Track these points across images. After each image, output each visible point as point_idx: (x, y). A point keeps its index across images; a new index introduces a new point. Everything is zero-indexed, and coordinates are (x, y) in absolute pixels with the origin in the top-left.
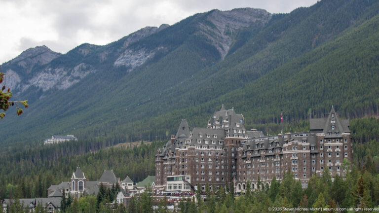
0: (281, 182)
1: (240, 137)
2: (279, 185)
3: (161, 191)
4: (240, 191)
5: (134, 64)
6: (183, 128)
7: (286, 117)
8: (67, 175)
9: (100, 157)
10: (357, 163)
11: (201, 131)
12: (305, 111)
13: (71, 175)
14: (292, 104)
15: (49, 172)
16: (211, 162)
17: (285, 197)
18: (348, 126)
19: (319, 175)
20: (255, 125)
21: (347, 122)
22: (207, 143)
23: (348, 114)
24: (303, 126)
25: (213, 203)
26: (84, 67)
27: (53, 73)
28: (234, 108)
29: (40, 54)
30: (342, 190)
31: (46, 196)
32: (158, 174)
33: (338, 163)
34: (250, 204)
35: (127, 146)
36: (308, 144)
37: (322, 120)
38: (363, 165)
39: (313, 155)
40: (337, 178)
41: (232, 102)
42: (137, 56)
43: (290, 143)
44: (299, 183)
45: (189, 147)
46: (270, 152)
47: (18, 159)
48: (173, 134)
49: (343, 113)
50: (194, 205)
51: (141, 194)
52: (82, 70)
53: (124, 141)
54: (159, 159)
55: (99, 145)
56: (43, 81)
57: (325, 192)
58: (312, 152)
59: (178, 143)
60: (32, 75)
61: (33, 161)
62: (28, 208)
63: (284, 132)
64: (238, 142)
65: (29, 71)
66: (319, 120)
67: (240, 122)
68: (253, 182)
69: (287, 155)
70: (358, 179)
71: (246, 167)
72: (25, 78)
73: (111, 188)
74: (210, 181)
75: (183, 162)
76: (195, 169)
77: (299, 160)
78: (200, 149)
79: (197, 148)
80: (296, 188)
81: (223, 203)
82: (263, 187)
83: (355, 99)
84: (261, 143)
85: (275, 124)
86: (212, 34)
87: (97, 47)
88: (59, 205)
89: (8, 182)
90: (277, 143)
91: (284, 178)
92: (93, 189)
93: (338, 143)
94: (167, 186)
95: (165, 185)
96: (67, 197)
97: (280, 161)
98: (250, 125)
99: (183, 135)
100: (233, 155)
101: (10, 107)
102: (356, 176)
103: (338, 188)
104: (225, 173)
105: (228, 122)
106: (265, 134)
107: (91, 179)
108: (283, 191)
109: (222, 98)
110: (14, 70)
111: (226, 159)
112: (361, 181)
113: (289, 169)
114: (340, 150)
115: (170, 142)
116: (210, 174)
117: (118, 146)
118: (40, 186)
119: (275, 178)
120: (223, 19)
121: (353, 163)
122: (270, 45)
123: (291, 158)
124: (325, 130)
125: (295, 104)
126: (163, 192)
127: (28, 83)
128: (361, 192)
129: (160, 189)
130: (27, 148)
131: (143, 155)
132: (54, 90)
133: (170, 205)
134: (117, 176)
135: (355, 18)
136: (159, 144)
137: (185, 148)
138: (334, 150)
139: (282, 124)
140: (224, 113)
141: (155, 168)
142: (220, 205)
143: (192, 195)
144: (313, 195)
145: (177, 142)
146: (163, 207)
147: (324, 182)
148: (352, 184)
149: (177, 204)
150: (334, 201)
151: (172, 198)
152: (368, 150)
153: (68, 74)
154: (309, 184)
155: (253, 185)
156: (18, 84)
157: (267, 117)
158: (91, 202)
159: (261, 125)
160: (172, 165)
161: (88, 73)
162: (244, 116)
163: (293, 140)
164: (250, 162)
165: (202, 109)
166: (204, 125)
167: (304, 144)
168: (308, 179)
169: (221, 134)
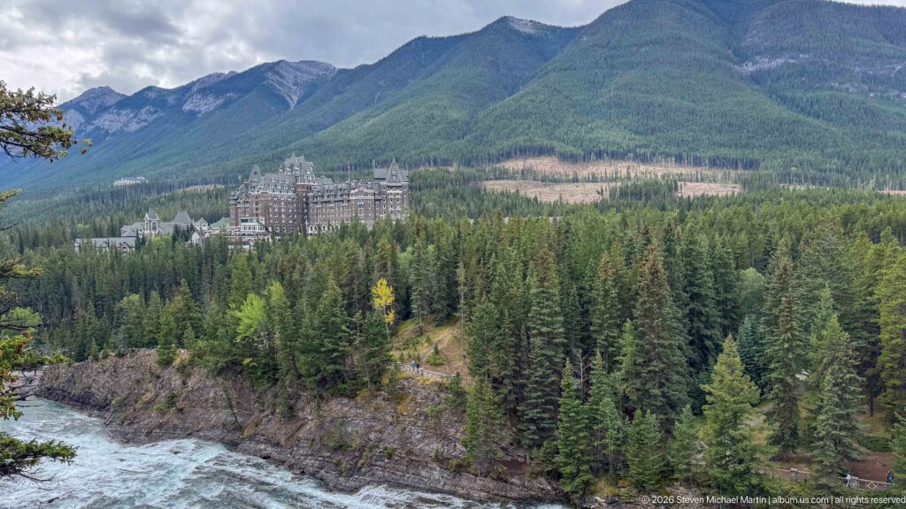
0: (349, 225)
1: (311, 184)
2: (347, 227)
4: (312, 232)
5: (204, 109)
6: (256, 173)
7: (353, 166)
8: (140, 215)
9: (172, 199)
10: (415, 209)
11: (272, 177)
12: (369, 162)
13: (143, 216)
14: (357, 154)
15: (121, 213)
16: (283, 205)
17: (353, 238)
18: (407, 176)
19: (382, 218)
20: (324, 173)
21: (406, 173)
22: (279, 187)
23: (407, 166)
24: (368, 175)
25: (287, 243)
26: (152, 110)
27: (119, 114)
28: (304, 156)
29: (103, 95)
30: (402, 232)
31: (120, 236)
32: (232, 216)
33: (398, 208)
34: (322, 244)
35: (199, 188)
36: (372, 191)
37: (385, 170)
38: (419, 210)
39: (377, 201)
40: (398, 220)
41: (301, 150)
42: (205, 102)
43: (356, 190)
44: (364, 226)
45: (262, 191)
46: (339, 198)
47: (88, 200)
48: (245, 178)
49: (403, 165)
50: (268, 245)
51: (216, 235)
52: (150, 113)
53: (197, 184)
54: (232, 202)
55: (171, 187)
56: (107, 121)
57: (387, 234)
58: (376, 198)
60: (96, 116)
61: (103, 202)
62: (101, 247)
63: (351, 180)
64: (309, 188)
65: (93, 112)
66: (381, 170)
67: (310, 169)
68: (324, 224)
69: (354, 200)
70: (415, 223)
71: (317, 211)
72: (89, 118)
73: (185, 229)
74: (284, 223)
75: (257, 205)
76: (269, 211)
77: (364, 205)
78: (272, 193)
79: (270, 193)
80: (362, 230)
81: (296, 243)
82: (333, 228)
83: (413, 152)
84: (330, 189)
85: (343, 173)
86: (281, 84)
87: (164, 90)
88: (134, 245)
89: (78, 223)
90: (344, 189)
91: (352, 221)
92: (167, 229)
93: (398, 191)
94: (242, 227)
95: (239, 227)
96: (141, 237)
97: (348, 206)
98: (320, 173)
99: (256, 180)
100: (304, 199)
101: (73, 145)
102: (414, 220)
103: (398, 230)
104: (297, 216)
105: (298, 168)
106: (333, 181)
107: (165, 220)
108: (351, 233)
109: (292, 146)
110: (76, 110)
111: (297, 203)
112: (418, 225)
113: (356, 213)
114: (400, 197)
115: (243, 186)
116: (283, 216)
117: (190, 189)
118: (112, 226)
119: (344, 221)
120: (291, 70)
121: (411, 208)
122: (336, 98)
123: (358, 204)
124: (387, 179)
125: (361, 155)
126: (237, 233)
127: (92, 124)
128: (418, 234)
129: (235, 230)
130: (96, 189)
131: (216, 198)
132: (122, 131)
133: (246, 245)
134: (191, 218)
135: (412, 78)
136: (232, 187)
137: (258, 191)
138: (395, 197)
139: (349, 172)
140: (294, 160)
141: (229, 210)
142: (293, 245)
143: (266, 235)
144: (377, 236)
145: (250, 186)
146: (238, 247)
147: (387, 225)
148: (410, 227)
149: (252, 244)
150: (395, 241)
151: (247, 238)
152: (424, 197)
153: (135, 117)
154: (374, 227)
155: (324, 227)
156: (81, 124)
157: (336, 165)
158: (166, 241)
159: (329, 173)
160: (245, 208)
161: (155, 116)
162: (314, 164)
163: (359, 187)
164: (320, 206)
165: (273, 155)
166: (275, 171)
167: (370, 191)
168: (373, 222)
169: (293, 180)
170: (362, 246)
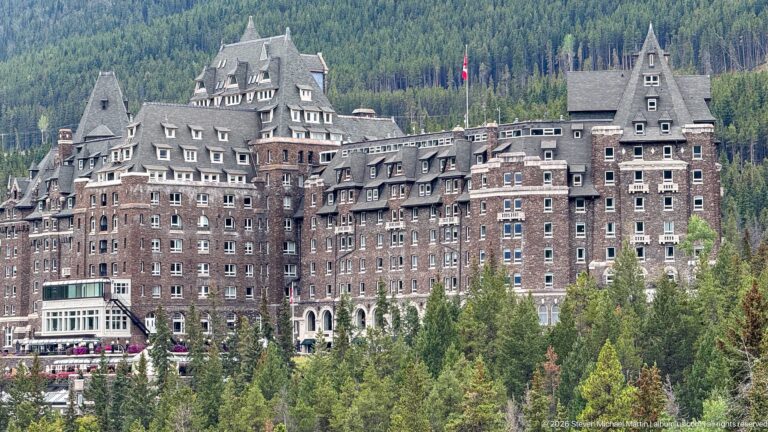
0: (462, 304)
1: (314, 139)
2: (455, 313)
3: (21, 336)
4: (313, 335)
6: (104, 105)
7: (482, 66)
10: (739, 235)
11: (167, 117)
12: (549, 44)
14: (502, 17)
16: (206, 228)
17: (479, 359)
18: (707, 100)
19: (601, 277)
20: (368, 95)
21: (701, 84)
22: (191, 158)
23: (706, 55)
24: (543, 98)
25: (215, 380)
28: (293, 33)
30: (684, 333)
32: (11, 276)
33: (670, 235)
34: (351, 384)
36: (560, 165)
37: (611, 76)
38: (758, 240)
39: (580, 204)
40: (666, 287)
41: (283, 9)
43: (495, 163)
44: (526, 309)
45: (127, 174)
46: (424, 195)
48: (65, 125)
49: (692, 54)
50: (142, 389)
54: (16, 220)
57: (621, 340)
58: (574, 194)
59: (85, 160)
63: (473, 121)
64: (308, 158)
66: (600, 75)
67: (312, 83)
68: (362, 301)
69: (484, 203)
70: (742, 292)
71: (336, 250)
74: (202, 300)
75: (104, 228)
76: (149, 255)
77: (526, 221)
78: (165, 180)
79: (156, 179)
80: (517, 325)
81: (249, 379)
82: (397, 319)
84: (391, 160)
85: (442, 93)
90: (447, 158)
91: (475, 287)
93: (670, 161)
94: (44, 317)
95: (33, 316)
97: (460, 226)
98: (350, 95)
99: (102, 130)
100: (287, 203)
102: (736, 280)
103: (668, 325)
104: (257, 270)
105: (269, 80)
106: (405, 126)
108: (470, 338)
111: (261, 219)
112: (754, 298)
113: (492, 256)
114: (676, 188)
115: (53, 155)
116: (203, 272)
119: (442, 289)
121: (722, 233)
123: (500, 217)
124: (624, 113)
125: (515, 18)
126: (26, 341)
128: (754, 339)
129: (18, 330)
133: (56, 389)
136: (14, 162)
137: (111, 176)
138: (654, 187)
139: (466, 89)
140: (252, 47)
142: (239, 389)
143: (136, 350)
144: (577, 351)
145: (82, 155)
146: (28, 398)
147: (621, 302)
148: (721, 311)
149: (79, 385)
150: (654, 371)
151: (61, 363)
154: (565, 310)
155: (362, 314)
157: (413, 64)
160: (59, 242)
162: (330, 63)
163: (507, 149)
164: (350, 230)
165: (174, 32)
166: (181, 95)
167: (548, 165)
168: (562, 293)
169: (246, 128)
170: (514, 391)
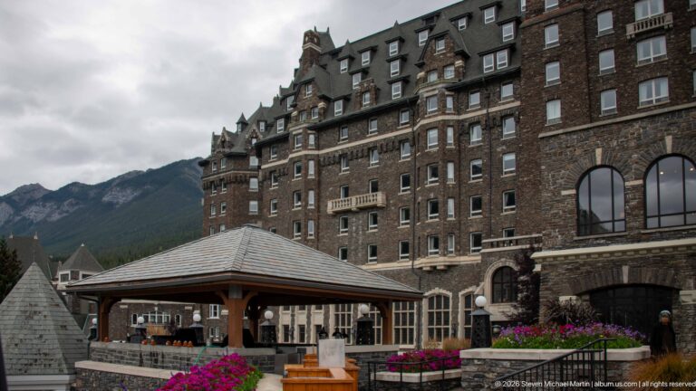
5: (121, 201)
26: (74, 202)
27: (44, 206)
29: (34, 190)
42: (124, 193)
52: (71, 205)
56: (34, 213)
60: (24, 208)
65: (22, 205)
72: (18, 210)
87: (87, 186)
110: (7, 203)
127: (20, 215)
132: (44, 222)
153: (58, 208)
156: (10, 215)
161: (76, 208)
